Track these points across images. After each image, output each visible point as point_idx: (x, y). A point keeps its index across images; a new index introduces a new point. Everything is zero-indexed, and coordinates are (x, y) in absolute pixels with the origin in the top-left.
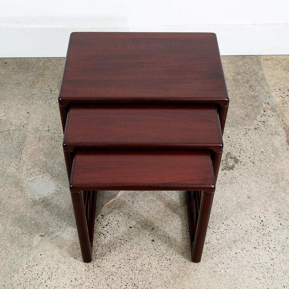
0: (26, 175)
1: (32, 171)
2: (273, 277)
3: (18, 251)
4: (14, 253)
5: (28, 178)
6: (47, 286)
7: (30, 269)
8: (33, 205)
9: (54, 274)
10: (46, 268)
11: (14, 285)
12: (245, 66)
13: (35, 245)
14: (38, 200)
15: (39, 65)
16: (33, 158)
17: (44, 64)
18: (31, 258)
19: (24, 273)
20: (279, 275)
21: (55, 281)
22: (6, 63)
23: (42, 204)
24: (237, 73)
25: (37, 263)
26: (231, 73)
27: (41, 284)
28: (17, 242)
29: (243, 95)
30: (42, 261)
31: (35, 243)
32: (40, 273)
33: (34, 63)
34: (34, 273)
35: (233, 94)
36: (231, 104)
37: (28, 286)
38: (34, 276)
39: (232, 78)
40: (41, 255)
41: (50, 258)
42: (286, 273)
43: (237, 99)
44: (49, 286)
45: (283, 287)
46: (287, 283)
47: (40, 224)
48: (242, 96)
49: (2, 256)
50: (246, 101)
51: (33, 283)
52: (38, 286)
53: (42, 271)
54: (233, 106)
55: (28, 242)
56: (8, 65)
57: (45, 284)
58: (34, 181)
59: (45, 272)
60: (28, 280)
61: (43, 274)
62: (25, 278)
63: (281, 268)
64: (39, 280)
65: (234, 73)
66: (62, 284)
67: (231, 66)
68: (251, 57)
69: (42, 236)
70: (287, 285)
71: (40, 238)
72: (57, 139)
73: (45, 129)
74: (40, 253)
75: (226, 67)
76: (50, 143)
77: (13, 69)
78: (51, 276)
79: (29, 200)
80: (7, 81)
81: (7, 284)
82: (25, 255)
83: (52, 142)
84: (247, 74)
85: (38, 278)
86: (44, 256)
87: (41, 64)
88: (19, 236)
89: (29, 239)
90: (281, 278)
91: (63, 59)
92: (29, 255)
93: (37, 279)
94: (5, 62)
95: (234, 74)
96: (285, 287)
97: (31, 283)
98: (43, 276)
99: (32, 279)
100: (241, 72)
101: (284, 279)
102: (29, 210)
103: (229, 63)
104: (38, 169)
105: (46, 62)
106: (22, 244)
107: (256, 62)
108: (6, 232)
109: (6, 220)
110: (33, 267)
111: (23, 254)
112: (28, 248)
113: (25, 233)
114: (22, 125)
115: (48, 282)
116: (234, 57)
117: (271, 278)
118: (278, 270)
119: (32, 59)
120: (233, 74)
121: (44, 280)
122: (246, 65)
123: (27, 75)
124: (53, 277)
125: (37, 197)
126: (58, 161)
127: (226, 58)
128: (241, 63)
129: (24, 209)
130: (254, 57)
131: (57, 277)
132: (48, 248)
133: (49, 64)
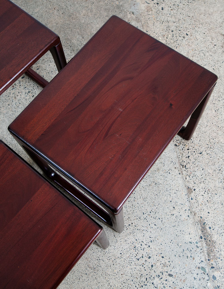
2: (134, 205)
20: (140, 203)
29: (108, 6)
35: (98, 7)
36: (95, 19)
42: (145, 200)
43: (101, 12)
45: (143, 214)
46: (146, 210)
48: (106, 8)
50: (110, 14)
54: (98, 22)
63: (141, 195)
70: (146, 211)
90: (141, 206)
96: (145, 213)
101: (144, 206)
117: (132, 207)
118: (139, 197)
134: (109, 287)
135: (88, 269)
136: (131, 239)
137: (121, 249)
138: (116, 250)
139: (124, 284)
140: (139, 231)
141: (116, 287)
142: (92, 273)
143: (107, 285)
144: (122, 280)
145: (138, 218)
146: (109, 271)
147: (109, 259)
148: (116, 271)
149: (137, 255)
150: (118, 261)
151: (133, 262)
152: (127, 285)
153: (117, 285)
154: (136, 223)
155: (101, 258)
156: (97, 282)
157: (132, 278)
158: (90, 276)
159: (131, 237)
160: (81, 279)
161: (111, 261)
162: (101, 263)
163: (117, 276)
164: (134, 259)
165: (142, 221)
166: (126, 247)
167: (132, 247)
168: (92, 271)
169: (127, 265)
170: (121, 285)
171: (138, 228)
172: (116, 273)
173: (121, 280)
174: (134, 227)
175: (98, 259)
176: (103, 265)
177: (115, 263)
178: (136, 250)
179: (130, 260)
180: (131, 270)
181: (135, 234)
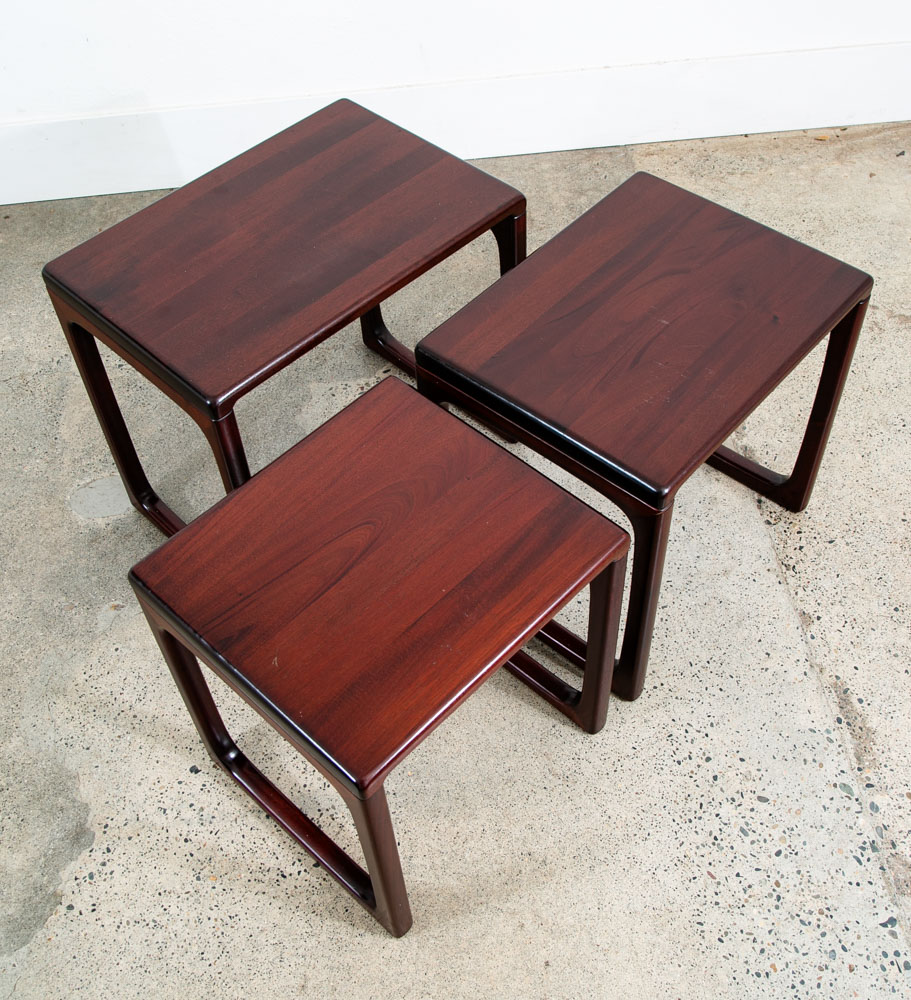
0: (72, 474)
1: (84, 463)
2: (666, 645)
3: (62, 647)
4: (51, 651)
5: (78, 480)
6: (135, 716)
7: (93, 683)
8: (92, 541)
9: (150, 688)
10: (130, 679)
11: (59, 721)
12: (596, 172)
13: (101, 629)
14: (103, 526)
15: (89, 215)
16: (86, 433)
17: (102, 209)
18: (94, 660)
19: (81, 694)
20: (680, 641)
21: (153, 705)
22: (7, 217)
23: (114, 536)
24: (576, 192)
25: (108, 668)
26: (563, 193)
27: (122, 714)
28: (59, 627)
30: (120, 664)
31: (102, 625)
32: (118, 690)
33: (77, 211)
34: (102, 691)
37: (91, 721)
38: (103, 697)
39: (563, 204)
40: (117, 649)
41: (138, 655)
42: (695, 635)
44: (139, 717)
47: (111, 582)
49: (26, 661)
51: (102, 714)
52: (115, 719)
53: (122, 684)
55: (85, 624)
56: (13, 221)
57: (132, 713)
58: (91, 485)
59: (128, 688)
60: (91, 709)
61: (125, 692)
62: (82, 704)
63: (683, 625)
64: (116, 705)
65: (570, 191)
66: (171, 708)
67: (564, 175)
68: (612, 150)
69: (116, 607)
71: (113, 613)
72: (141, 385)
73: (113, 364)
74: (116, 646)
75: (550, 179)
76: (127, 394)
77: (26, 229)
78: (143, 694)
79: (82, 530)
80: (11, 261)
81: (40, 721)
82: (79, 654)
83: (131, 392)
84: (601, 191)
85: (113, 702)
86: (125, 651)
87: (94, 212)
88: (64, 612)
89: (86, 618)
90: (685, 647)
91: (148, 194)
92: (88, 652)
93: (110, 705)
94: (4, 215)
95: (571, 195)
96: (693, 664)
97: (97, 713)
98: (126, 697)
99: (98, 704)
100: (585, 188)
102: (82, 553)
103: (557, 170)
104: (100, 457)
105: (107, 206)
106: (70, 631)
107: (623, 161)
108: (31, 607)
109: (29, 580)
110: (100, 679)
111: (74, 653)
112: (86, 638)
113: (77, 604)
114: (56, 359)
115: (138, 706)
116: (569, 154)
117: (660, 648)
118: (678, 629)
119: (73, 201)
120: (568, 194)
121: (127, 705)
122: (598, 169)
123: (62, 241)
124: (149, 696)
125: (101, 522)
126: (146, 435)
127: (549, 157)
128: (585, 166)
129: (72, 552)
130: (617, 150)
131: (157, 694)
132: (133, 632)
133: (115, 209)
134: (606, 818)
135: (551, 777)
136: (661, 717)
137: (633, 739)
138: (621, 739)
139: (642, 815)
140: (679, 701)
141: (623, 819)
142: (561, 787)
143: (598, 815)
144: (638, 805)
145: (676, 672)
146: (605, 785)
147: (603, 758)
148: (621, 785)
149: (677, 752)
150: (627, 763)
151: (665, 768)
152: (652, 816)
153: (624, 816)
154: (672, 685)
155: (582, 756)
156: (573, 807)
157: (663, 802)
158: (556, 793)
159: (660, 712)
160: (531, 798)
161: (608, 764)
162: (582, 766)
163: (626, 796)
164: (670, 762)
165: (687, 680)
166: (646, 735)
167: (664, 734)
168: (560, 782)
169: (650, 774)
170: (636, 816)
171: (678, 695)
172: (624, 789)
173: (634, 805)
174: (667, 691)
175: (577, 757)
176: (588, 770)
177: (619, 768)
178: (674, 743)
179: (658, 762)
180: (661, 785)
181: (671, 706)
